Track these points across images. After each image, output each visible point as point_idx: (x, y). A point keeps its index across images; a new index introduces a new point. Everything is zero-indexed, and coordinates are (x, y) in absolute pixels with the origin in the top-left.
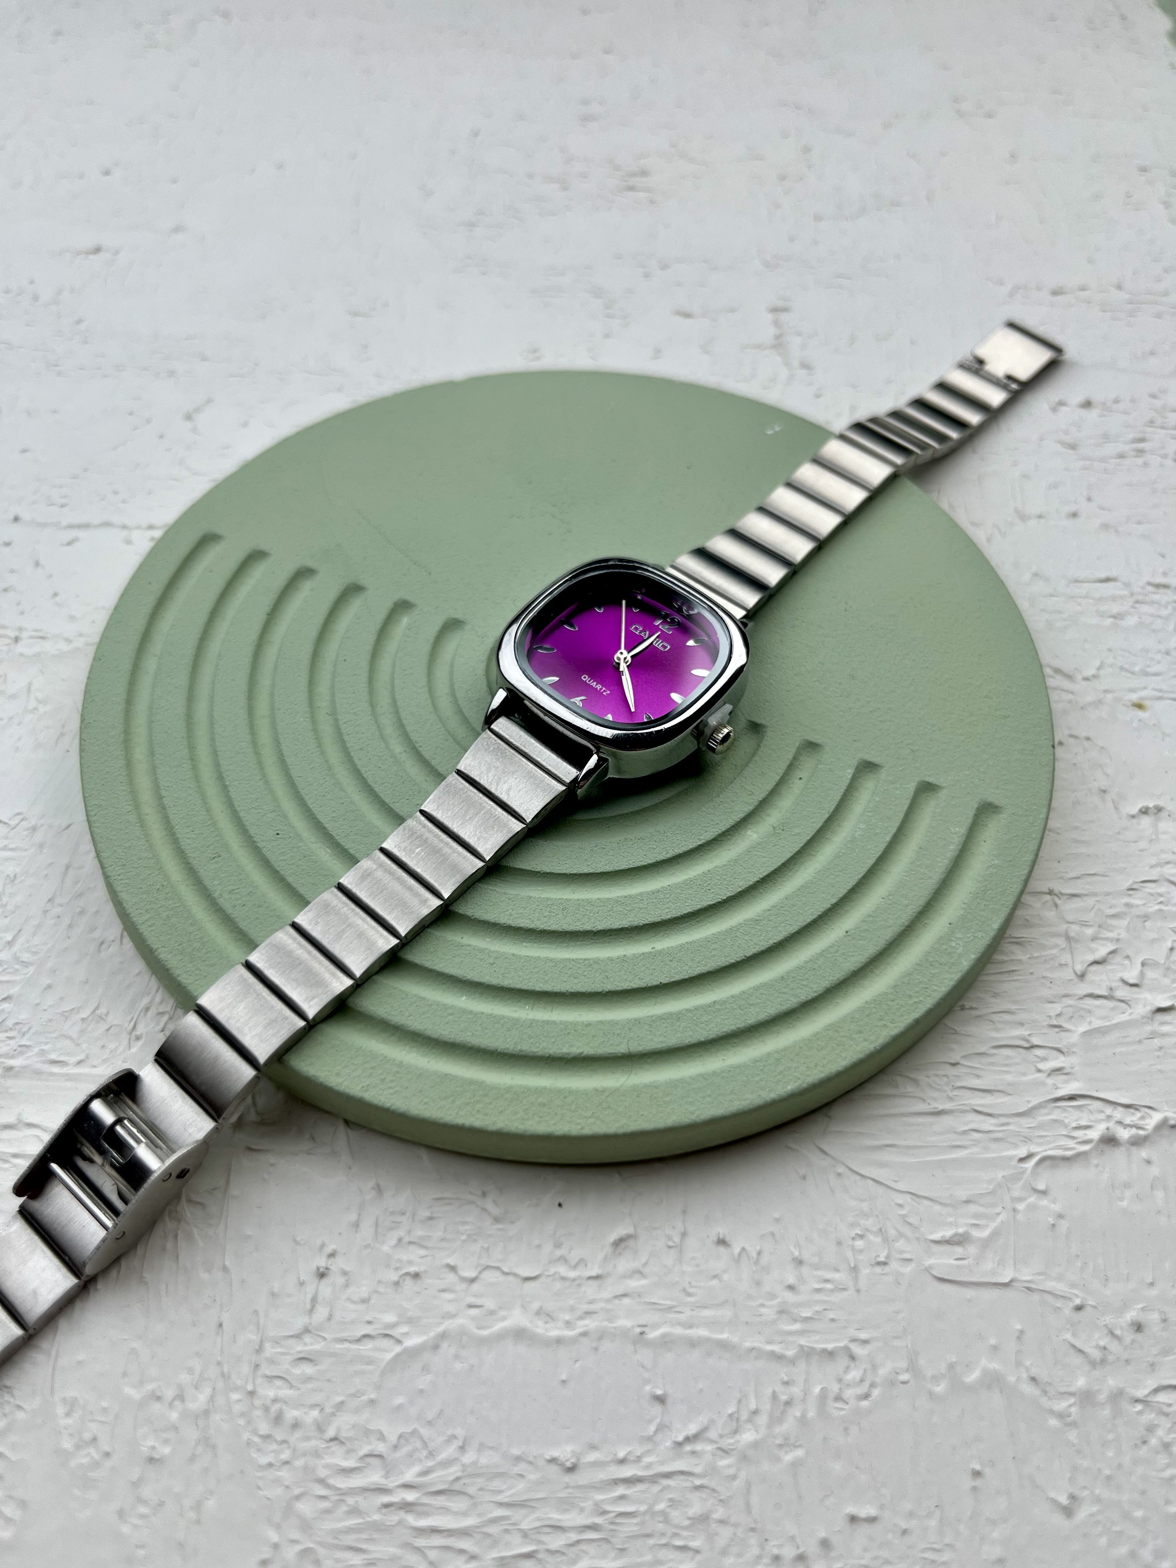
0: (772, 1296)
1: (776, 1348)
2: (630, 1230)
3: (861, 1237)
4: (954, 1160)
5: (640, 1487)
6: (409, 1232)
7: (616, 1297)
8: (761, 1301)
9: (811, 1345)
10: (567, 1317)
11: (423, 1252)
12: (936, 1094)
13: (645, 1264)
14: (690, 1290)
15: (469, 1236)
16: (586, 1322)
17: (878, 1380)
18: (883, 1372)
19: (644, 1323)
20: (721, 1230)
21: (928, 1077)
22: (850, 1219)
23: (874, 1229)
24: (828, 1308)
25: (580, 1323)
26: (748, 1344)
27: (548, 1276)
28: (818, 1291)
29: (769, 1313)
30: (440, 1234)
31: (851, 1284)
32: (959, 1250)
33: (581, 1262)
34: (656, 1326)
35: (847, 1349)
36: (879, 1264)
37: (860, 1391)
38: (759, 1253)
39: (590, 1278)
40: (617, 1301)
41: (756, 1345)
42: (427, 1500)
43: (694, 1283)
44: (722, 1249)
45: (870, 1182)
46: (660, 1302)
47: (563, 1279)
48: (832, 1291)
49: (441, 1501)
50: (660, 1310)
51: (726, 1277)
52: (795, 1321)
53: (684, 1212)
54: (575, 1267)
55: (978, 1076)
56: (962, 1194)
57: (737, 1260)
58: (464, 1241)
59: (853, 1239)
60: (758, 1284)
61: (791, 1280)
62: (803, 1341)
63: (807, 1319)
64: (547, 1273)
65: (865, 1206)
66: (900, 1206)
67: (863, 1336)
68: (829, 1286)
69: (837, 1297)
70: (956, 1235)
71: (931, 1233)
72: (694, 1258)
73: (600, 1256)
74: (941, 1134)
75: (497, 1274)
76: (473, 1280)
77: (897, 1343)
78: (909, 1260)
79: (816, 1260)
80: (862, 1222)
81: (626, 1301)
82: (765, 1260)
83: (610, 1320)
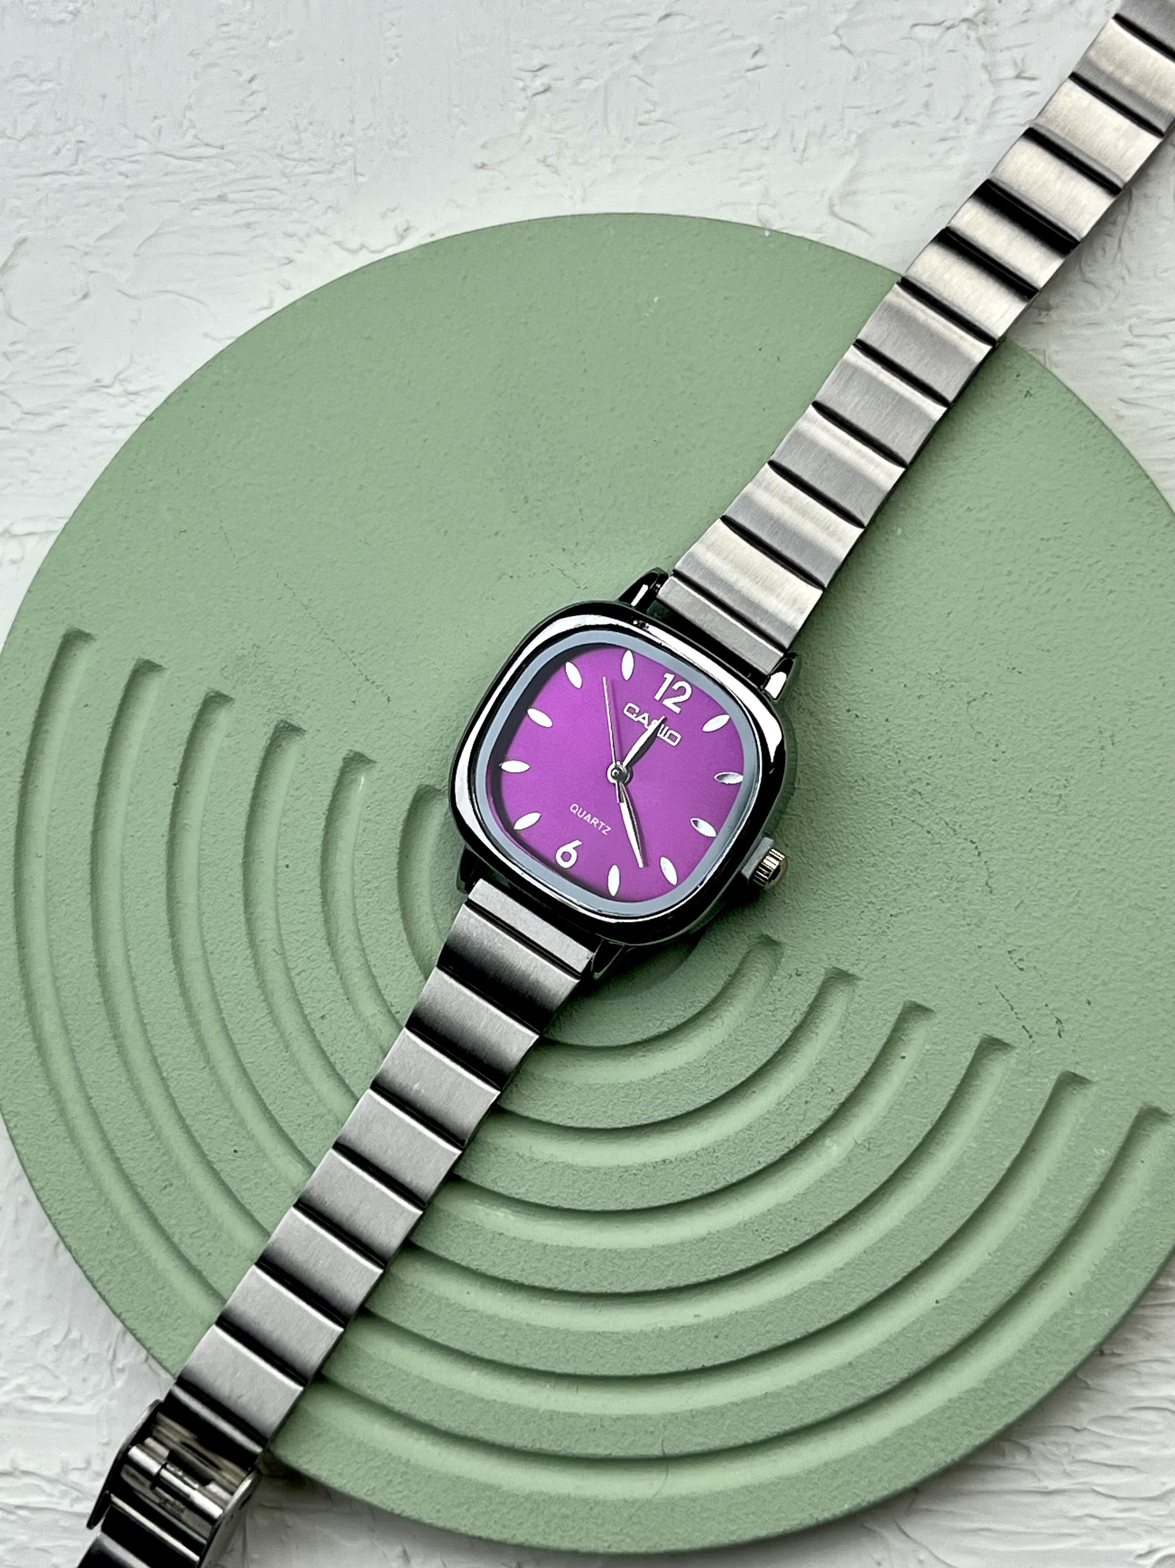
4: (1059, 1551)
12: (1051, 1469)
55: (1108, 1447)
74: (1046, 1518)
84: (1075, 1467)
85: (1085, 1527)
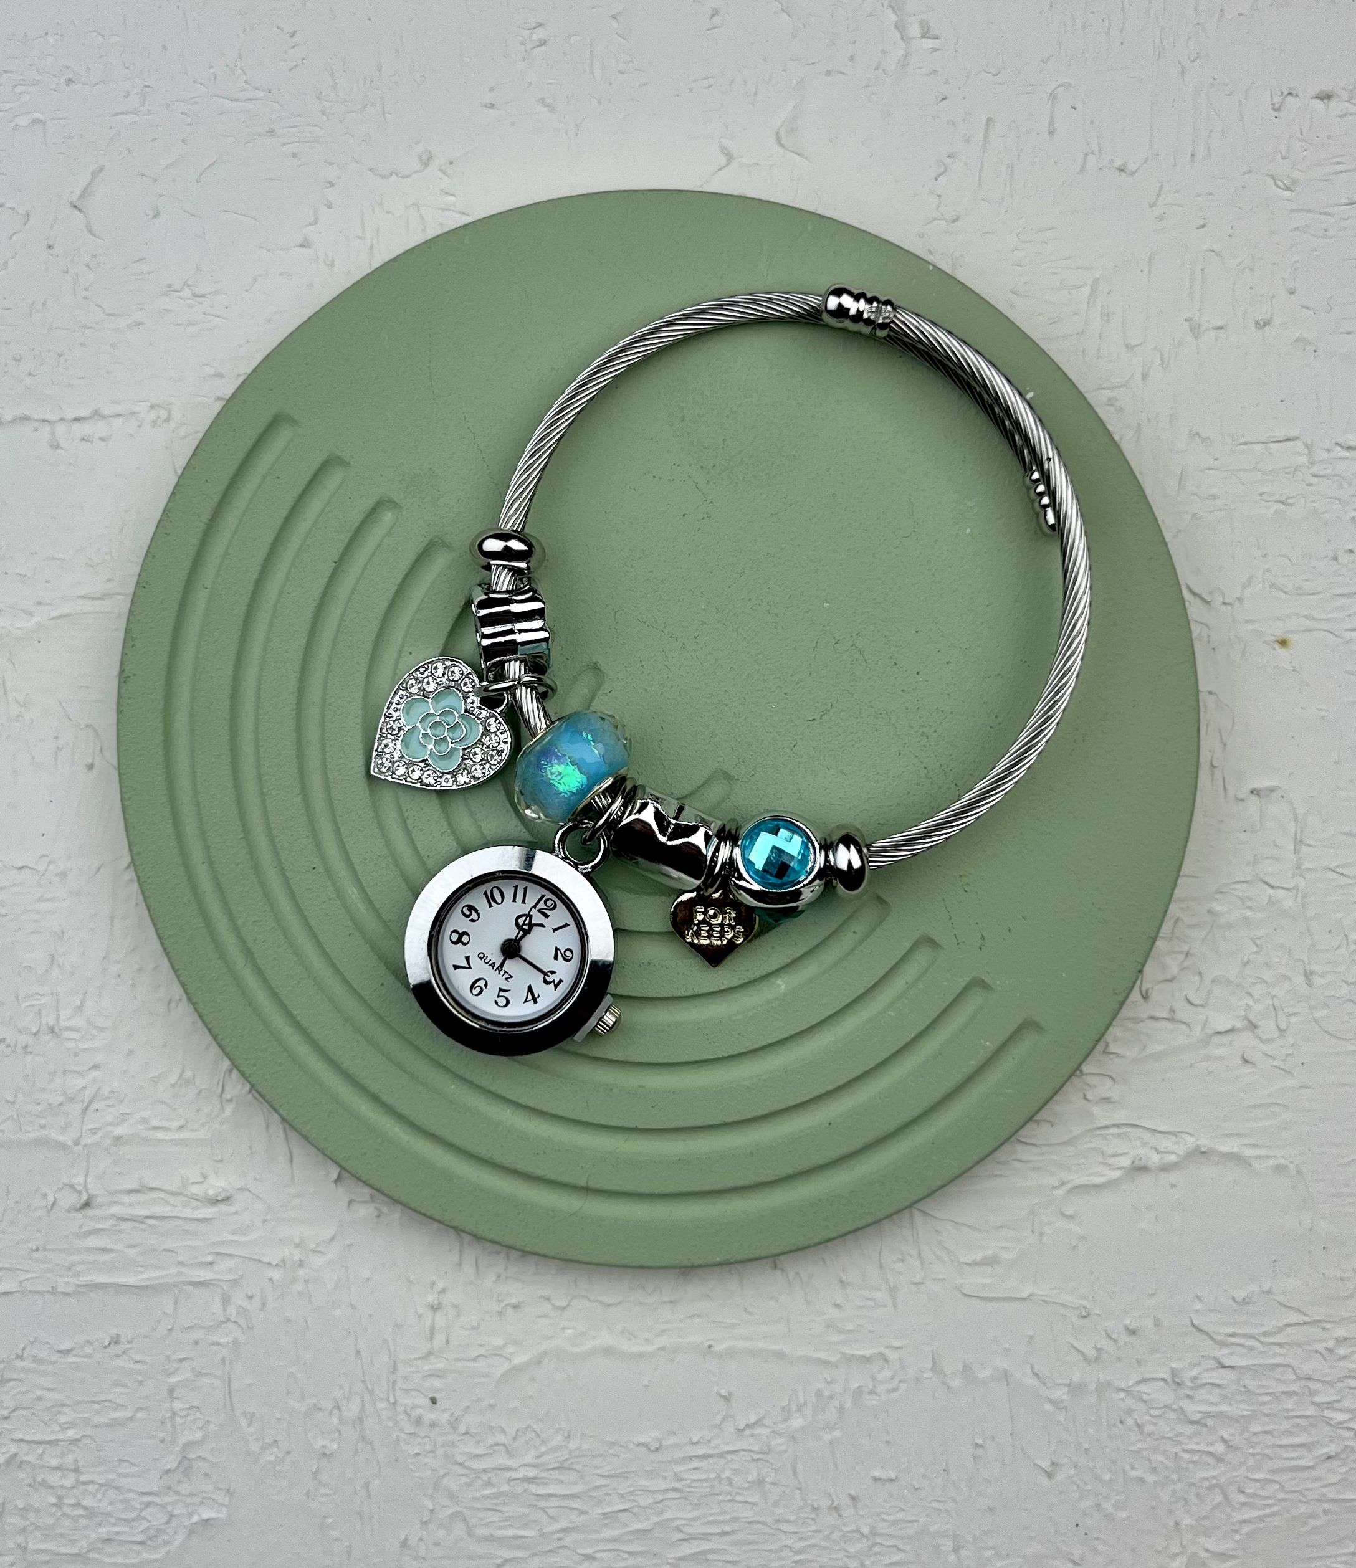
0: (821, 1313)
1: (823, 1355)
3: (902, 1260)
5: (710, 1460)
6: (505, 1269)
7: (687, 1318)
8: (811, 1317)
9: (851, 1352)
10: (647, 1335)
11: (519, 1285)
13: (711, 1290)
14: (751, 1310)
15: (558, 1271)
16: (663, 1338)
17: (906, 1377)
18: (910, 1371)
19: (709, 1339)
22: (893, 1245)
23: (914, 1253)
24: (869, 1321)
25: (658, 1340)
26: (799, 1353)
27: (629, 1302)
28: (862, 1307)
29: (817, 1327)
30: (531, 1272)
31: (889, 1300)
32: (987, 1271)
34: (722, 1340)
35: (882, 1355)
36: (915, 1283)
37: (890, 1387)
38: (811, 1277)
39: (664, 1303)
40: (688, 1321)
41: (806, 1353)
42: (543, 1475)
43: (754, 1304)
46: (725, 1321)
47: (642, 1304)
48: (872, 1307)
49: (554, 1474)
50: (726, 1327)
51: (781, 1298)
52: (840, 1333)
54: (651, 1294)
56: (997, 1219)
57: (792, 1284)
58: (554, 1276)
59: (895, 1262)
60: (809, 1303)
61: (838, 1300)
62: (845, 1349)
63: (849, 1332)
64: (627, 1300)
66: (940, 1232)
67: (897, 1344)
68: (871, 1303)
69: (875, 1313)
70: (985, 1258)
71: (964, 1256)
75: (585, 1301)
76: (564, 1308)
77: (923, 1348)
78: (943, 1280)
79: (860, 1281)
80: (904, 1247)
81: (697, 1320)
82: (816, 1282)
83: (682, 1337)
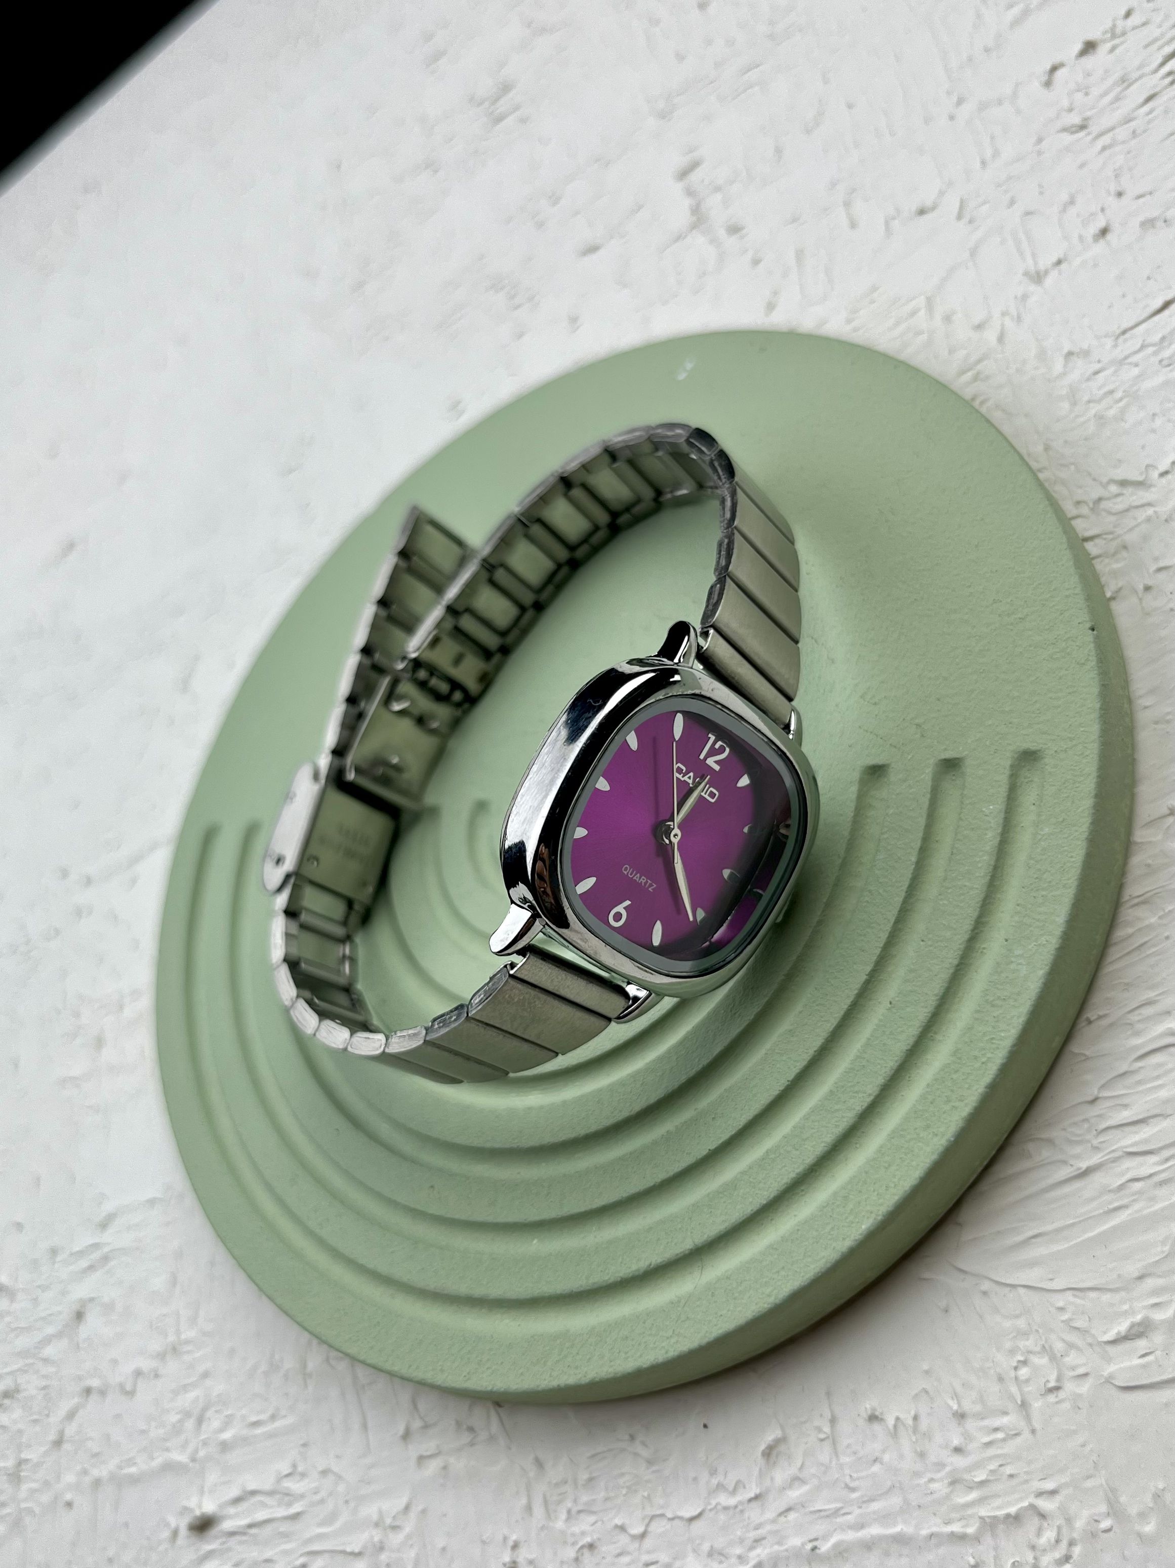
0: (940, 1465)
1: (956, 1528)
2: (778, 1433)
3: (1025, 1363)
4: (1114, 1229)
6: (575, 1501)
7: (780, 1515)
8: (929, 1475)
9: (992, 1514)
10: (738, 1551)
11: (592, 1519)
12: (1078, 1150)
13: (801, 1468)
14: (852, 1485)
15: (629, 1488)
16: (758, 1551)
17: (1075, 1535)
18: (1079, 1524)
19: (812, 1537)
20: (868, 1405)
21: (1064, 1129)
22: (1008, 1345)
23: (1038, 1349)
24: (1004, 1462)
25: (753, 1554)
26: (924, 1532)
27: (711, 1510)
28: (989, 1444)
29: (940, 1487)
30: (603, 1494)
31: (1022, 1424)
32: (1142, 1344)
33: (739, 1485)
34: (825, 1537)
35: (1032, 1507)
36: (1051, 1390)
37: (1057, 1555)
38: (916, 1418)
39: (750, 1500)
40: (782, 1519)
41: (935, 1529)
43: (855, 1475)
44: (877, 1427)
45: (1022, 1291)
46: (827, 1507)
47: (726, 1508)
48: (1004, 1440)
50: (828, 1516)
51: (886, 1457)
52: (971, 1488)
53: (828, 1394)
54: (734, 1492)
55: (1126, 1106)
56: (1132, 1269)
57: (895, 1433)
58: (625, 1495)
59: (1016, 1368)
60: (922, 1455)
61: (956, 1442)
62: (984, 1512)
63: (983, 1483)
64: (709, 1507)
65: (1021, 1323)
66: (1061, 1309)
67: (1050, 1485)
68: (1000, 1435)
69: (1009, 1448)
70: (1133, 1326)
71: (1105, 1333)
72: (848, 1446)
73: (756, 1472)
74: (1092, 1199)
75: (664, 1522)
76: (643, 1535)
77: (1089, 1484)
78: (1086, 1375)
79: (978, 1408)
80: (1022, 1344)
81: (792, 1516)
82: (924, 1424)
83: (779, 1543)
84: (1101, 1139)
85: (1133, 1194)
